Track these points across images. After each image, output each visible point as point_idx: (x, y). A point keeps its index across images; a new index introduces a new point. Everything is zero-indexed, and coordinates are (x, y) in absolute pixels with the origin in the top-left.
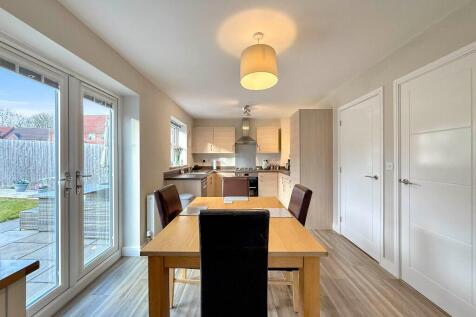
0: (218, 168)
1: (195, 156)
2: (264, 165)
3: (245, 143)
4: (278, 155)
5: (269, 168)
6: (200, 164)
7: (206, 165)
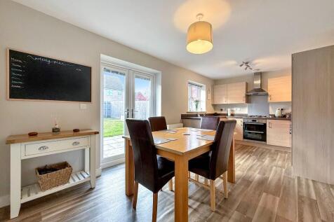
0: (232, 115)
1: (215, 106)
3: (255, 94)
6: (219, 112)
7: (223, 112)
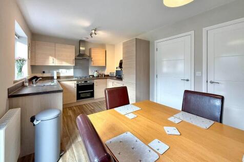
2: (95, 74)
4: (104, 68)
5: (98, 76)
